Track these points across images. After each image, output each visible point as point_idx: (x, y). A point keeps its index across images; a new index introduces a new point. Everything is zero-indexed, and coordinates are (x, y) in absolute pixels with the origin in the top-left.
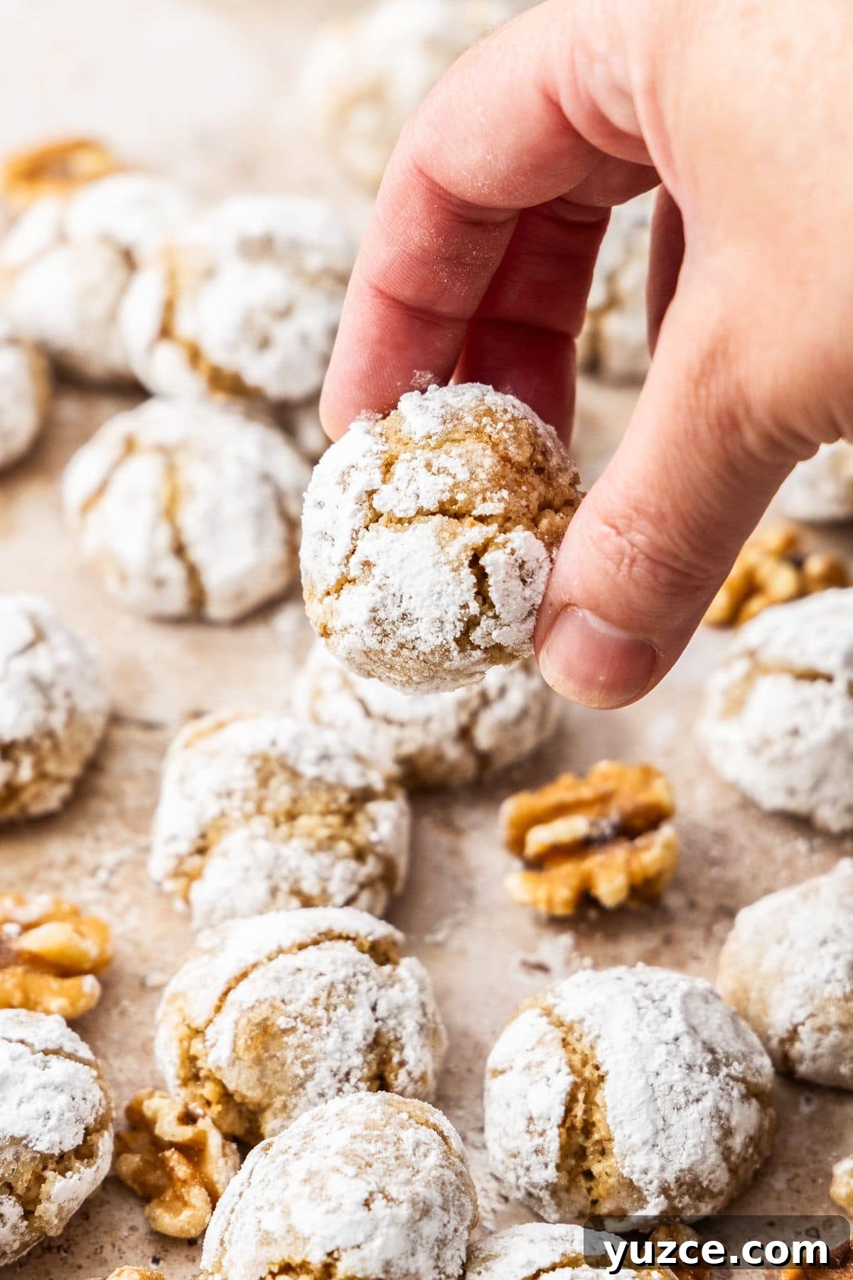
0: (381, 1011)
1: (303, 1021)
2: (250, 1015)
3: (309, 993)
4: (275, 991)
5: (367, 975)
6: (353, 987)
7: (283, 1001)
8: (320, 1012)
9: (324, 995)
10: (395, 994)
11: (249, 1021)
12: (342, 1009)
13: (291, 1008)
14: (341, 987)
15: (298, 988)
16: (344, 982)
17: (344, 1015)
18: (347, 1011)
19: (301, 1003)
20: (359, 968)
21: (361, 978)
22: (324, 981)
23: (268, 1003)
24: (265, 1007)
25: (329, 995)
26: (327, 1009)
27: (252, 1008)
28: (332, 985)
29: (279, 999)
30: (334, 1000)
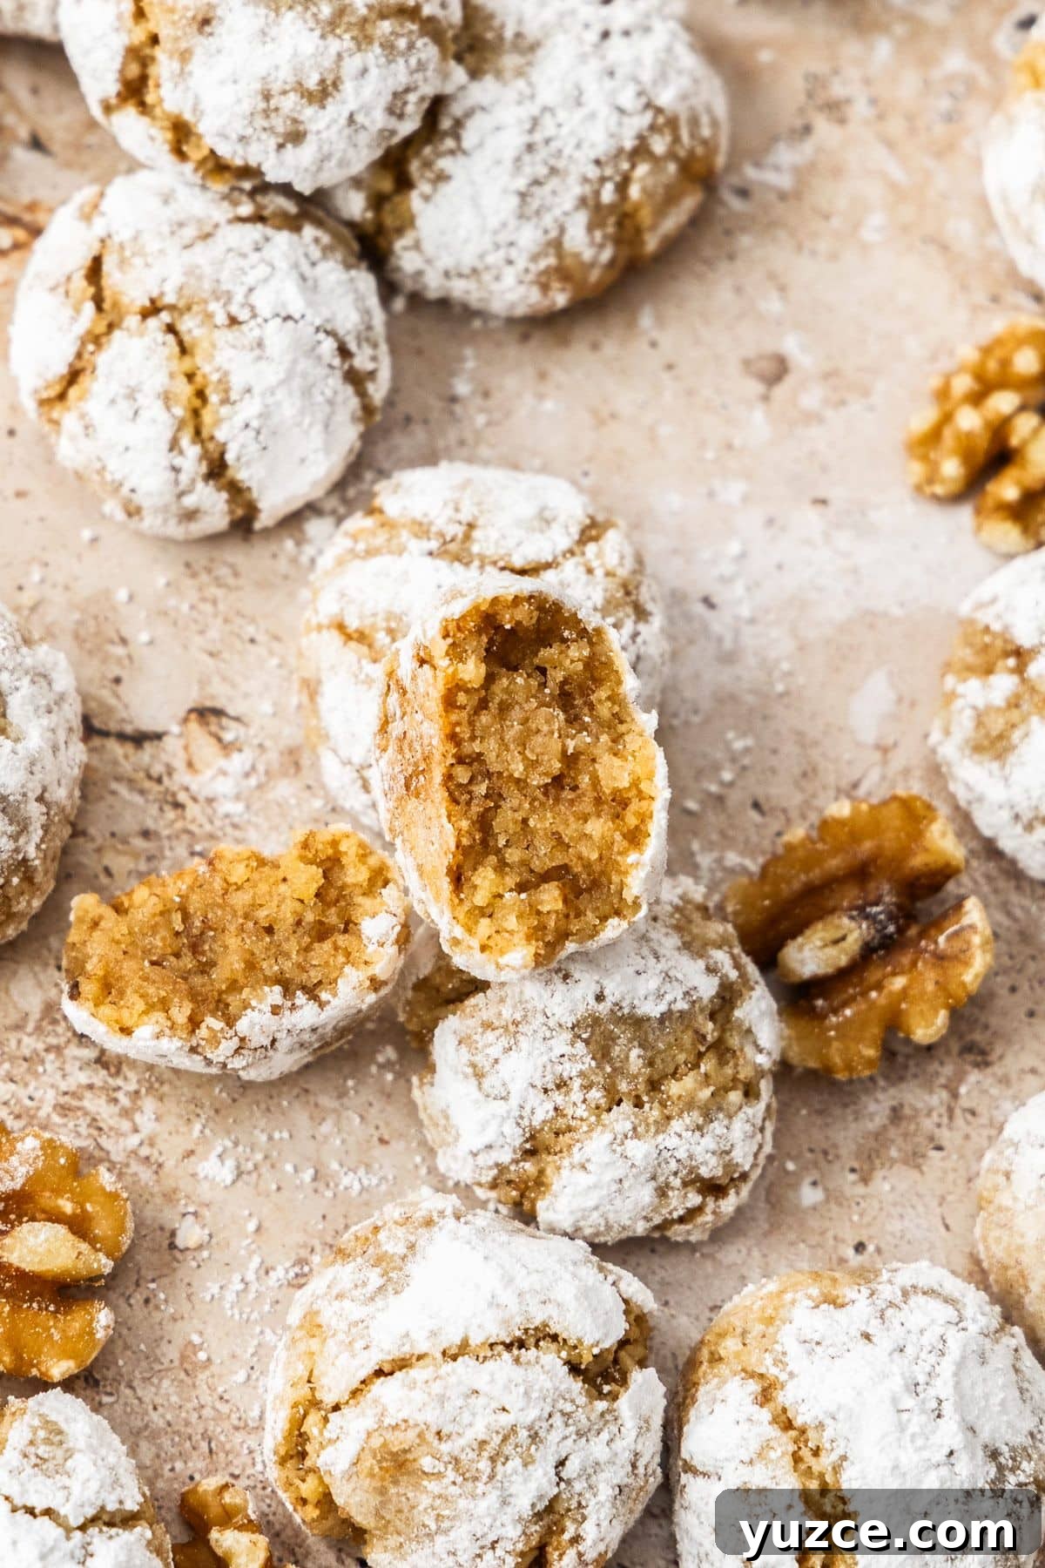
0: (570, 1470)
1: (457, 1469)
2: (389, 1436)
3: (479, 1431)
4: (432, 1417)
5: (567, 1415)
6: (542, 1434)
7: (438, 1433)
8: (484, 1465)
9: (497, 1439)
10: (598, 1448)
11: (385, 1445)
12: (515, 1463)
13: (445, 1447)
14: (523, 1434)
15: (466, 1417)
16: (530, 1428)
17: (515, 1472)
18: (520, 1468)
19: (462, 1442)
20: (561, 1405)
21: (558, 1420)
22: (505, 1420)
23: (417, 1430)
24: (411, 1435)
25: (505, 1439)
26: (493, 1460)
27: (395, 1427)
28: (513, 1429)
29: (434, 1429)
30: (508, 1449)
